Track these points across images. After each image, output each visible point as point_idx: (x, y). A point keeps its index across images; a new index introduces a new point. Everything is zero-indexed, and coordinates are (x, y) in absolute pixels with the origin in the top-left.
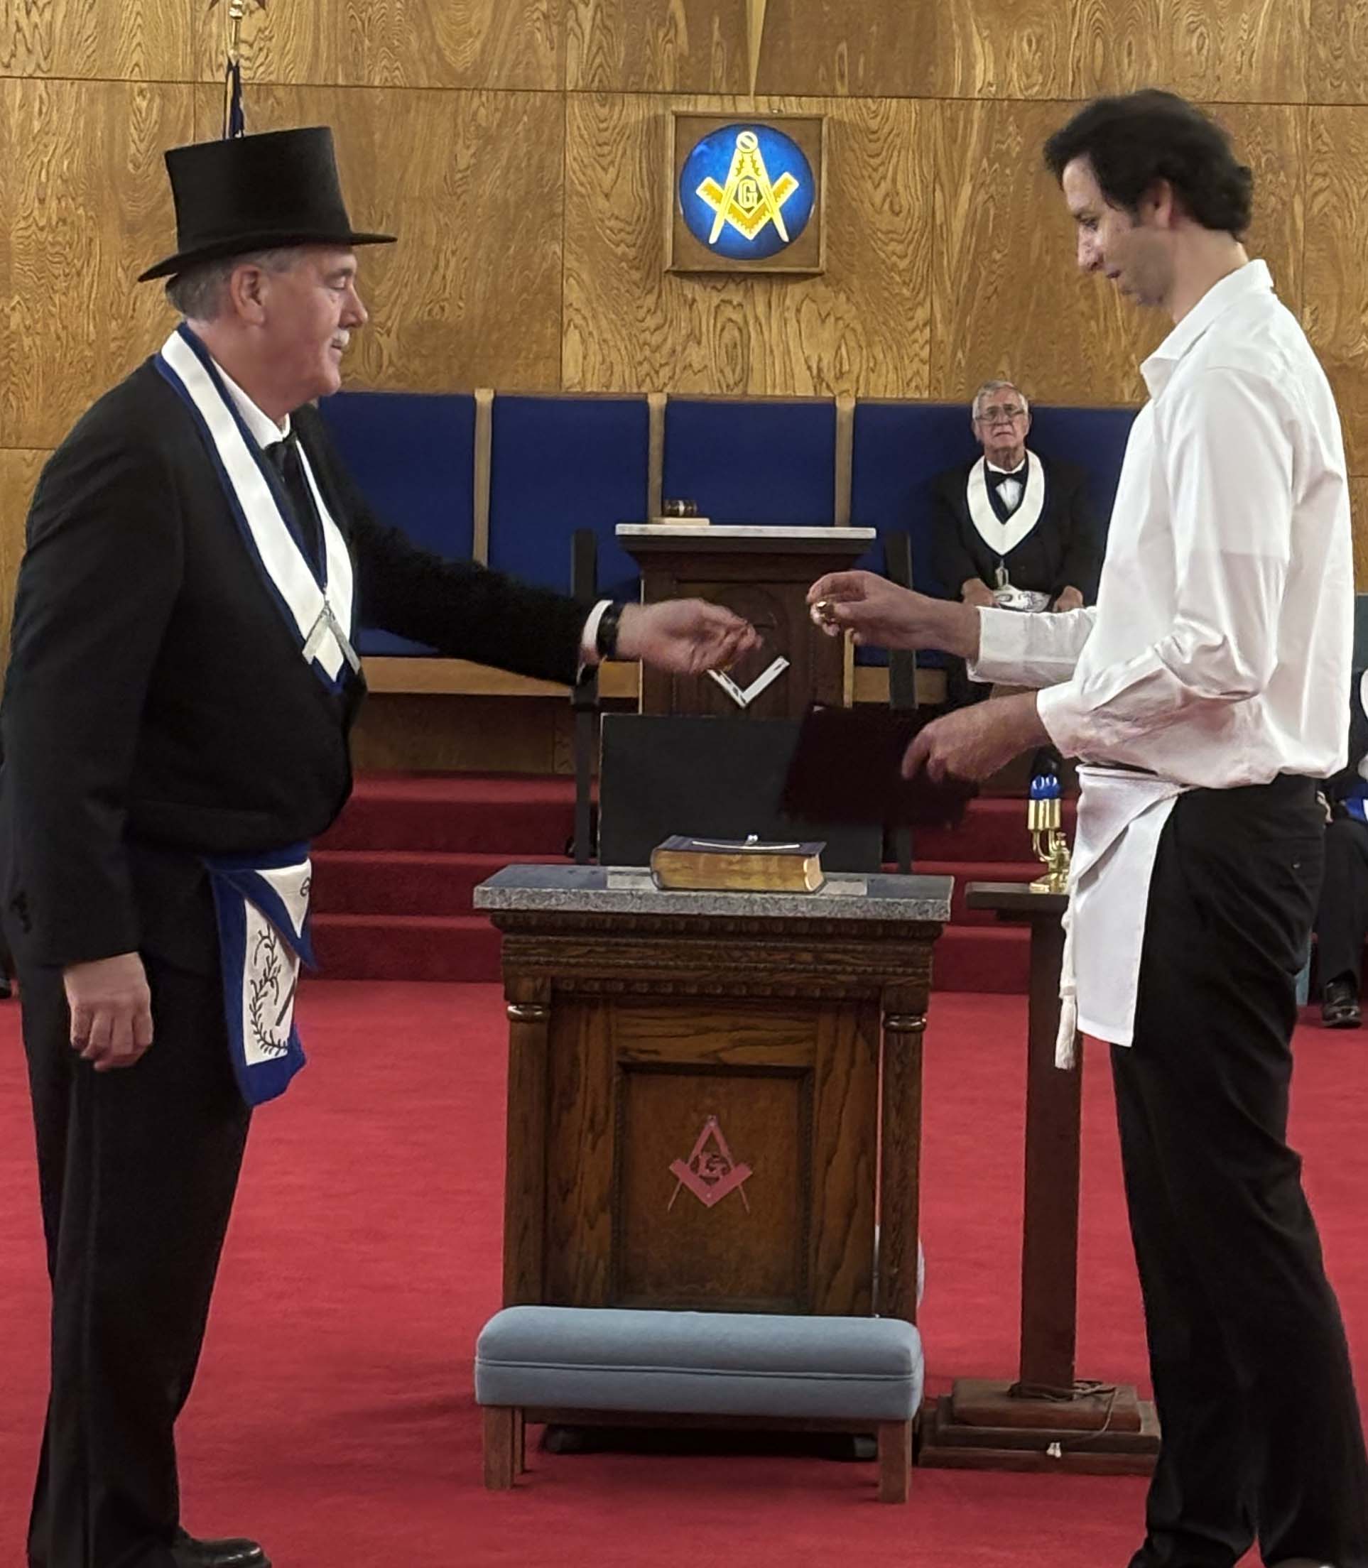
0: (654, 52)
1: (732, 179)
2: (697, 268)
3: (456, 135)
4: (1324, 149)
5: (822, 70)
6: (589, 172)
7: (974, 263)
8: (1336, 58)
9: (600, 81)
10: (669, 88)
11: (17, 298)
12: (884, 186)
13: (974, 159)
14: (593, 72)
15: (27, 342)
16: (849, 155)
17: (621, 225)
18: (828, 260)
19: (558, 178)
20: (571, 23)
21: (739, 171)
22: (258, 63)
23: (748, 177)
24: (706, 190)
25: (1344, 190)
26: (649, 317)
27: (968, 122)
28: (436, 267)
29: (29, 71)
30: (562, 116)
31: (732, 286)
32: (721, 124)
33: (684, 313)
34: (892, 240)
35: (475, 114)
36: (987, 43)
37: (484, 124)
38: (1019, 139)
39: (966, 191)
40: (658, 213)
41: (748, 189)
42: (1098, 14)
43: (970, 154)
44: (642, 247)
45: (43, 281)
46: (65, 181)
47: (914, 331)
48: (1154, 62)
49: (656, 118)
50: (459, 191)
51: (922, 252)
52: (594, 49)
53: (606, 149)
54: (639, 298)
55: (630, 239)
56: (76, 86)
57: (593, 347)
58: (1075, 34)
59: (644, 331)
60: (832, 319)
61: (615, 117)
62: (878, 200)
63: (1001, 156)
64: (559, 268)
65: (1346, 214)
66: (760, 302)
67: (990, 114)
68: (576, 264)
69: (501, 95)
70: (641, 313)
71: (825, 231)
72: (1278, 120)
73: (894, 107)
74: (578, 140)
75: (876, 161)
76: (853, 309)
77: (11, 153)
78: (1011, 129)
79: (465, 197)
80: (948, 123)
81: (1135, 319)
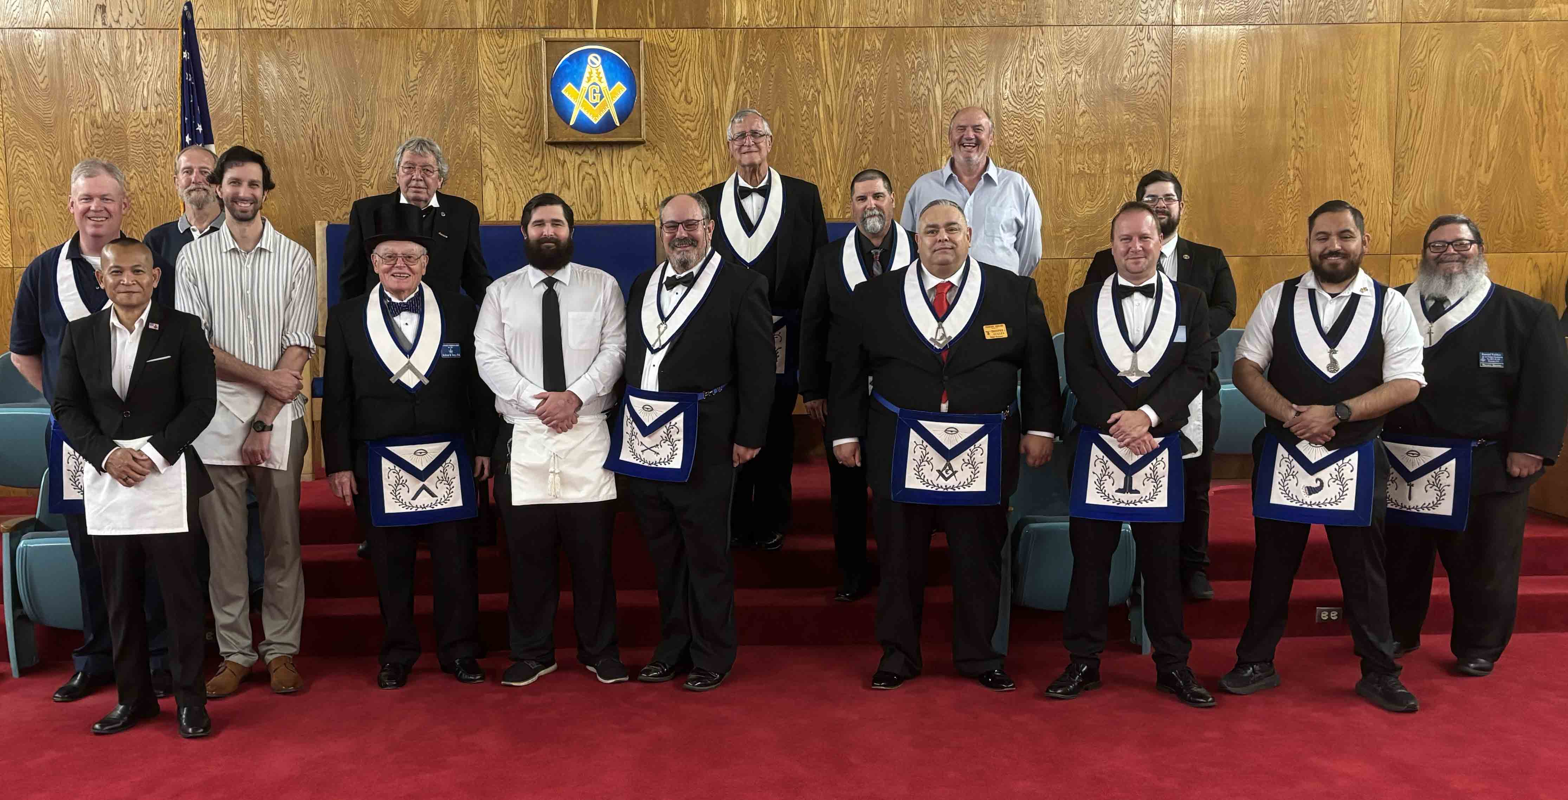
0: (532, 2)
1: (585, 84)
2: (565, 140)
3: (408, 58)
4: (953, 55)
5: (639, 11)
6: (495, 80)
9: (498, 21)
10: (542, 25)
11: (134, 171)
12: (681, 86)
13: (736, 68)
14: (493, 15)
15: (142, 199)
16: (658, 65)
17: (517, 114)
18: (647, 133)
19: (474, 85)
22: (279, 15)
23: (594, 84)
24: (568, 91)
25: (967, 81)
26: (537, 173)
27: (732, 42)
29: (132, 24)
30: (474, 45)
31: (588, 152)
33: (559, 170)
34: (686, 120)
35: (419, 44)
37: (425, 51)
38: (764, 53)
39: (732, 87)
40: (538, 105)
43: (734, 64)
44: (530, 128)
45: (149, 160)
46: (159, 95)
47: (702, 178)
48: (847, 2)
49: (535, 45)
50: (412, 94)
51: (706, 128)
52: (494, 1)
53: (504, 66)
54: (530, 161)
55: (522, 123)
56: (162, 34)
57: (502, 193)
59: (534, 182)
60: (651, 171)
61: (509, 43)
62: (677, 95)
63: (752, 64)
64: (478, 142)
65: (968, 96)
66: (606, 161)
67: (746, 37)
68: (488, 139)
69: (435, 32)
70: (532, 171)
71: (644, 114)
72: (925, 37)
73: (685, 34)
74: (486, 59)
75: (675, 70)
76: (664, 165)
77: (123, 77)
78: (759, 47)
79: (416, 98)
80: (719, 43)
81: (839, 165)
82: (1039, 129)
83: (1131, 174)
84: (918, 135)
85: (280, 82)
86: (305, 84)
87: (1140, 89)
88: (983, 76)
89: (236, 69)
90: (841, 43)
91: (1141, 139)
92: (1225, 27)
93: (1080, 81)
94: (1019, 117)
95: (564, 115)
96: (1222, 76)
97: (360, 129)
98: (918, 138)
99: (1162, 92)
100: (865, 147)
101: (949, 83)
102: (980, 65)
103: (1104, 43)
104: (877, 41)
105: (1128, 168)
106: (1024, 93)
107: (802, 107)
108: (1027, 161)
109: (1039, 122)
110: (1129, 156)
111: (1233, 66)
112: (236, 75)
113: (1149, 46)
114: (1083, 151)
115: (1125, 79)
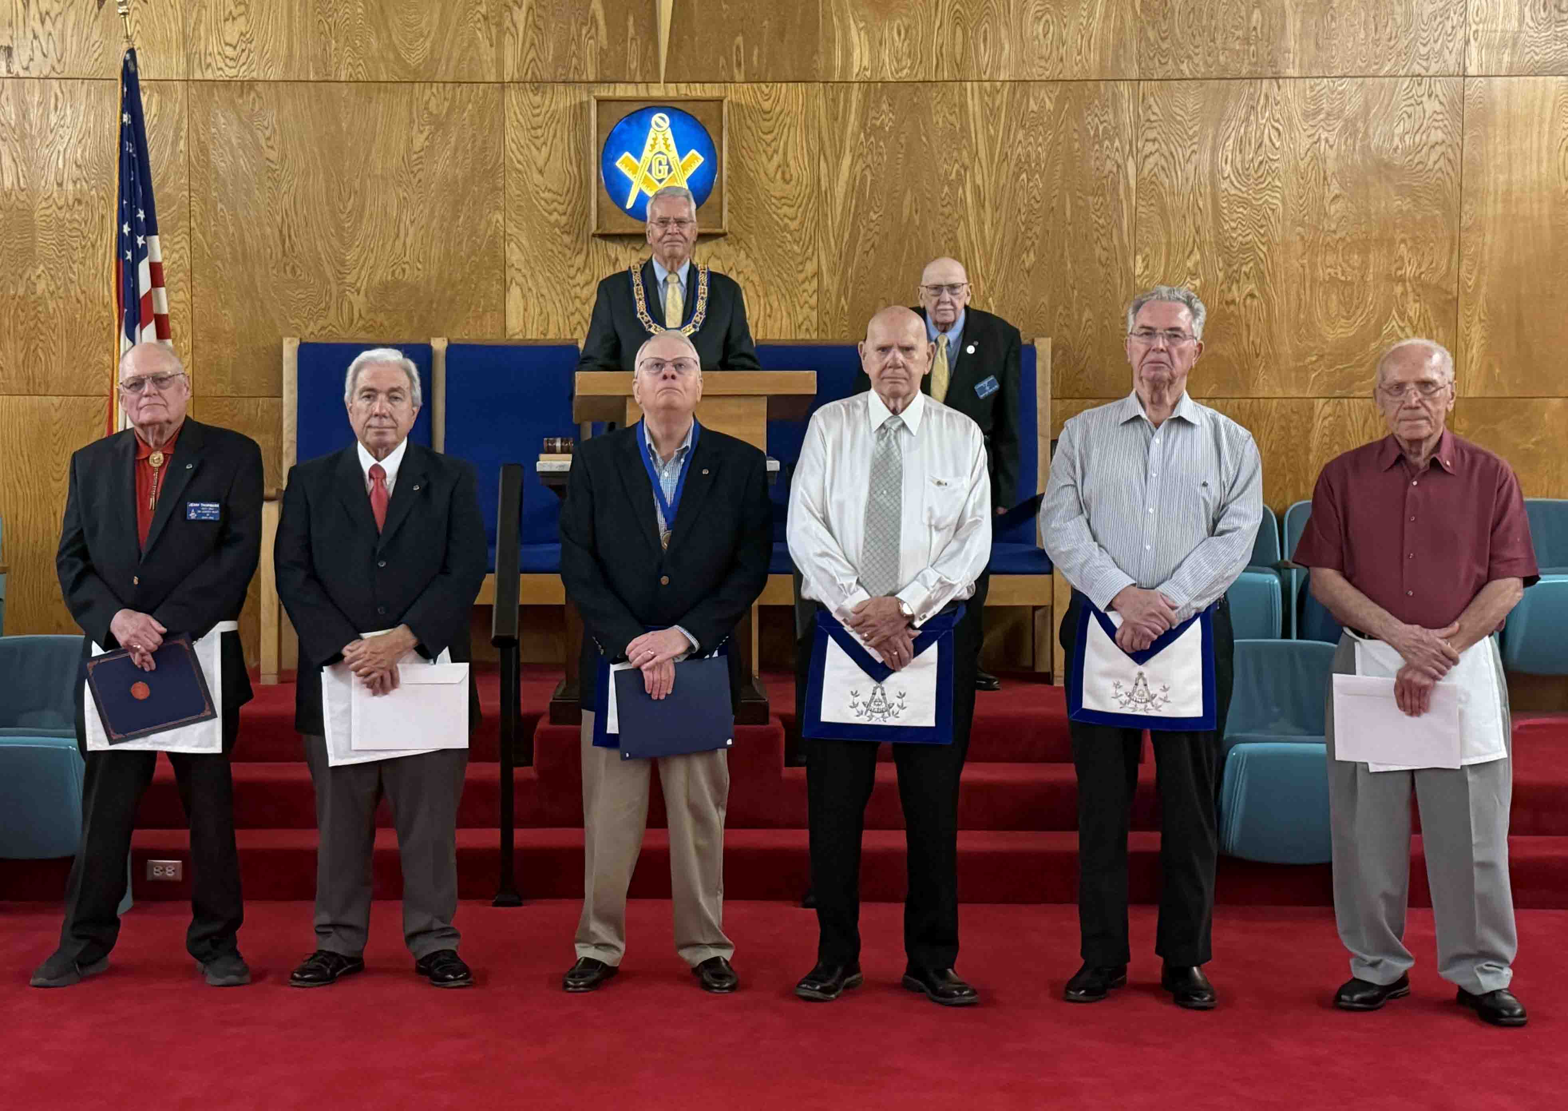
0: (579, 47)
1: (647, 153)
2: (619, 231)
3: (412, 121)
4: (1153, 118)
5: (722, 61)
6: (526, 151)
7: (853, 224)
8: (1163, 39)
9: (533, 73)
10: (592, 78)
11: (42, 267)
12: (777, 159)
13: (853, 134)
14: (526, 66)
15: (51, 305)
16: (746, 132)
17: (555, 197)
18: (730, 222)
19: (499, 157)
20: (507, 23)
21: (653, 146)
22: (241, 62)
23: (660, 153)
25: (1171, 153)
26: (579, 275)
27: (847, 101)
28: (398, 236)
29: (46, 73)
30: (501, 105)
32: (636, 107)
34: (783, 205)
35: (427, 103)
36: (862, 33)
37: (435, 112)
38: (891, 115)
39: (846, 162)
40: (584, 185)
41: (660, 163)
42: (957, 6)
43: (850, 129)
44: (572, 215)
45: (63, 253)
46: (79, 167)
47: (803, 282)
48: (1007, 46)
49: (581, 104)
50: (415, 169)
51: (810, 215)
52: (527, 45)
53: (539, 132)
54: (570, 258)
55: (561, 208)
56: (85, 86)
57: (532, 301)
58: (938, 24)
59: (575, 286)
61: (547, 102)
62: (771, 171)
63: (876, 130)
64: (502, 234)
65: (1173, 174)
67: (866, 95)
68: (516, 230)
69: (449, 86)
70: (572, 272)
71: (726, 197)
72: (1114, 94)
73: (784, 90)
74: (515, 124)
75: (769, 137)
76: (752, 264)
77: (32, 144)
78: (884, 107)
79: (420, 175)
80: (830, 103)
81: (993, 267)
82: (1272, 220)
83: (1404, 281)
84: (1103, 227)
85: (241, 152)
86: (273, 155)
87: (1418, 164)
88: (1195, 147)
89: (183, 134)
90: (997, 103)
91: (1418, 233)
92: (1541, 79)
93: (1332, 154)
94: (1244, 203)
96: (1535, 146)
97: (345, 216)
98: (1102, 231)
99: (1450, 169)
100: (1028, 243)
101: (1146, 157)
102: (1191, 133)
103: (1366, 102)
104: (1047, 100)
105: (1399, 273)
106: (1252, 170)
107: (943, 189)
108: (1256, 264)
109: (1273, 210)
110: (1402, 258)
111: (1551, 133)
112: (182, 143)
113: (1431, 106)
114: (1335, 250)
115: (1395, 150)
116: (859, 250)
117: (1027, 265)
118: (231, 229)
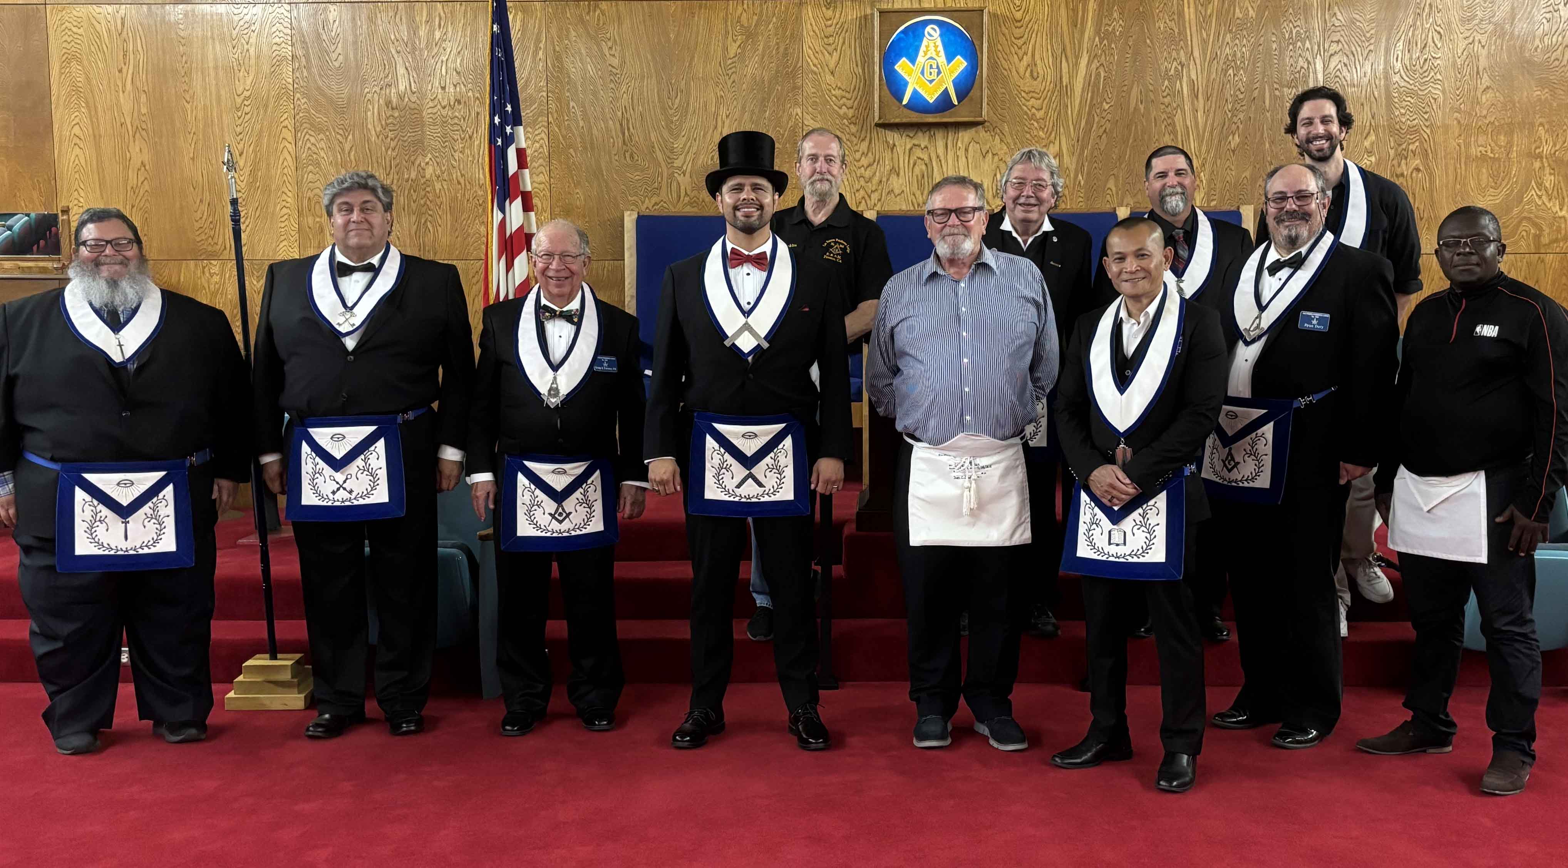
2: (897, 120)
4: (1338, 24)
6: (820, 56)
7: (1089, 113)
11: (429, 156)
12: (1027, 60)
13: (1089, 38)
15: (438, 186)
16: (1001, 37)
17: (844, 93)
18: (988, 113)
19: (798, 62)
24: (902, 67)
25: (1352, 53)
26: (863, 158)
27: (1085, 10)
28: (716, 127)
30: (798, 19)
31: (920, 134)
33: (887, 155)
34: (1031, 98)
35: (739, 18)
37: (746, 25)
38: (1121, 22)
39: (1084, 60)
40: (868, 83)
41: (931, 67)
43: (1086, 35)
44: (858, 109)
45: (447, 144)
46: (458, 73)
49: (866, 17)
50: (730, 72)
51: (1052, 107)
53: (831, 40)
54: (856, 145)
55: (849, 103)
56: (463, 8)
59: (860, 168)
60: (990, 155)
61: (837, 16)
62: (1022, 70)
63: (1108, 36)
64: (800, 125)
65: (1354, 69)
66: (940, 144)
67: (1101, 4)
69: (757, 3)
70: (858, 155)
71: (986, 92)
72: (1305, 3)
74: (812, 33)
75: (1021, 42)
76: (1005, 148)
77: (421, 55)
78: (1115, 15)
79: (734, 77)
80: (1071, 13)
81: (1204, 148)
82: (1434, 107)
83: (1542, 158)
85: (588, 60)
86: (615, 62)
87: (1554, 60)
88: (1372, 47)
89: (542, 45)
90: (1209, 11)
91: (1554, 118)
93: (1484, 52)
94: (1411, 93)
95: (898, 95)
97: (673, 111)
100: (1234, 127)
101: (1332, 55)
102: (1368, 35)
103: (1513, 9)
104: (1250, 9)
105: (1537, 151)
106: (1418, 67)
107: (1163, 82)
108: (1421, 143)
109: (1435, 99)
110: (1540, 138)
112: (541, 53)
114: (1485, 133)
115: (1536, 49)
116: (1093, 135)
117: (1232, 146)
118: (581, 123)
